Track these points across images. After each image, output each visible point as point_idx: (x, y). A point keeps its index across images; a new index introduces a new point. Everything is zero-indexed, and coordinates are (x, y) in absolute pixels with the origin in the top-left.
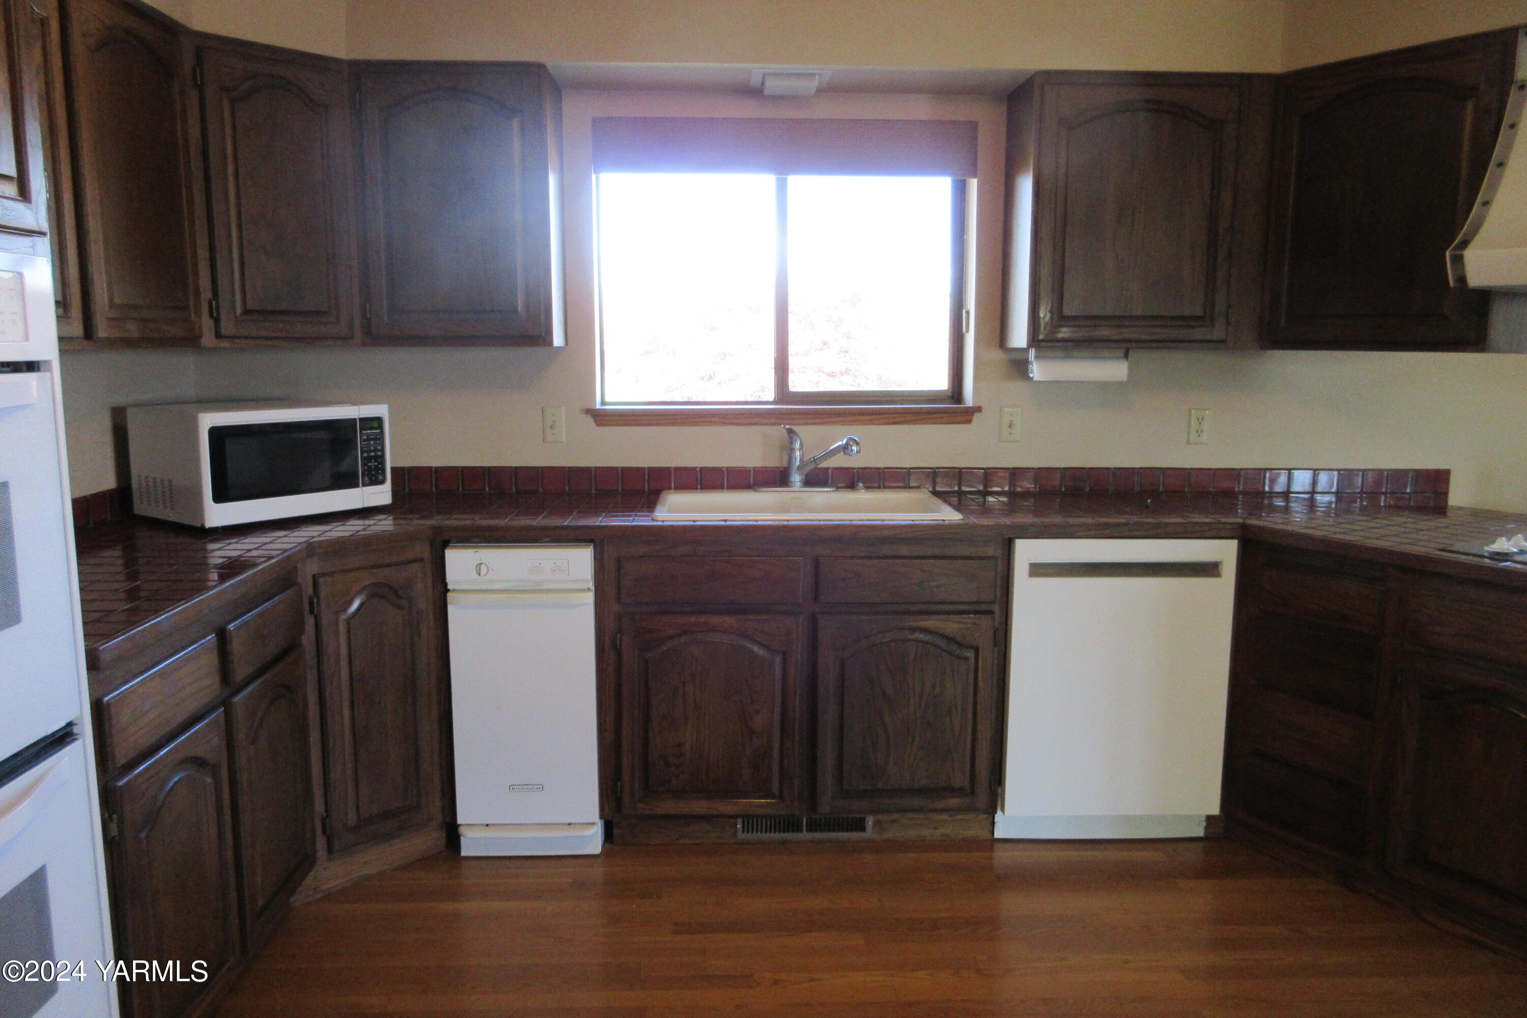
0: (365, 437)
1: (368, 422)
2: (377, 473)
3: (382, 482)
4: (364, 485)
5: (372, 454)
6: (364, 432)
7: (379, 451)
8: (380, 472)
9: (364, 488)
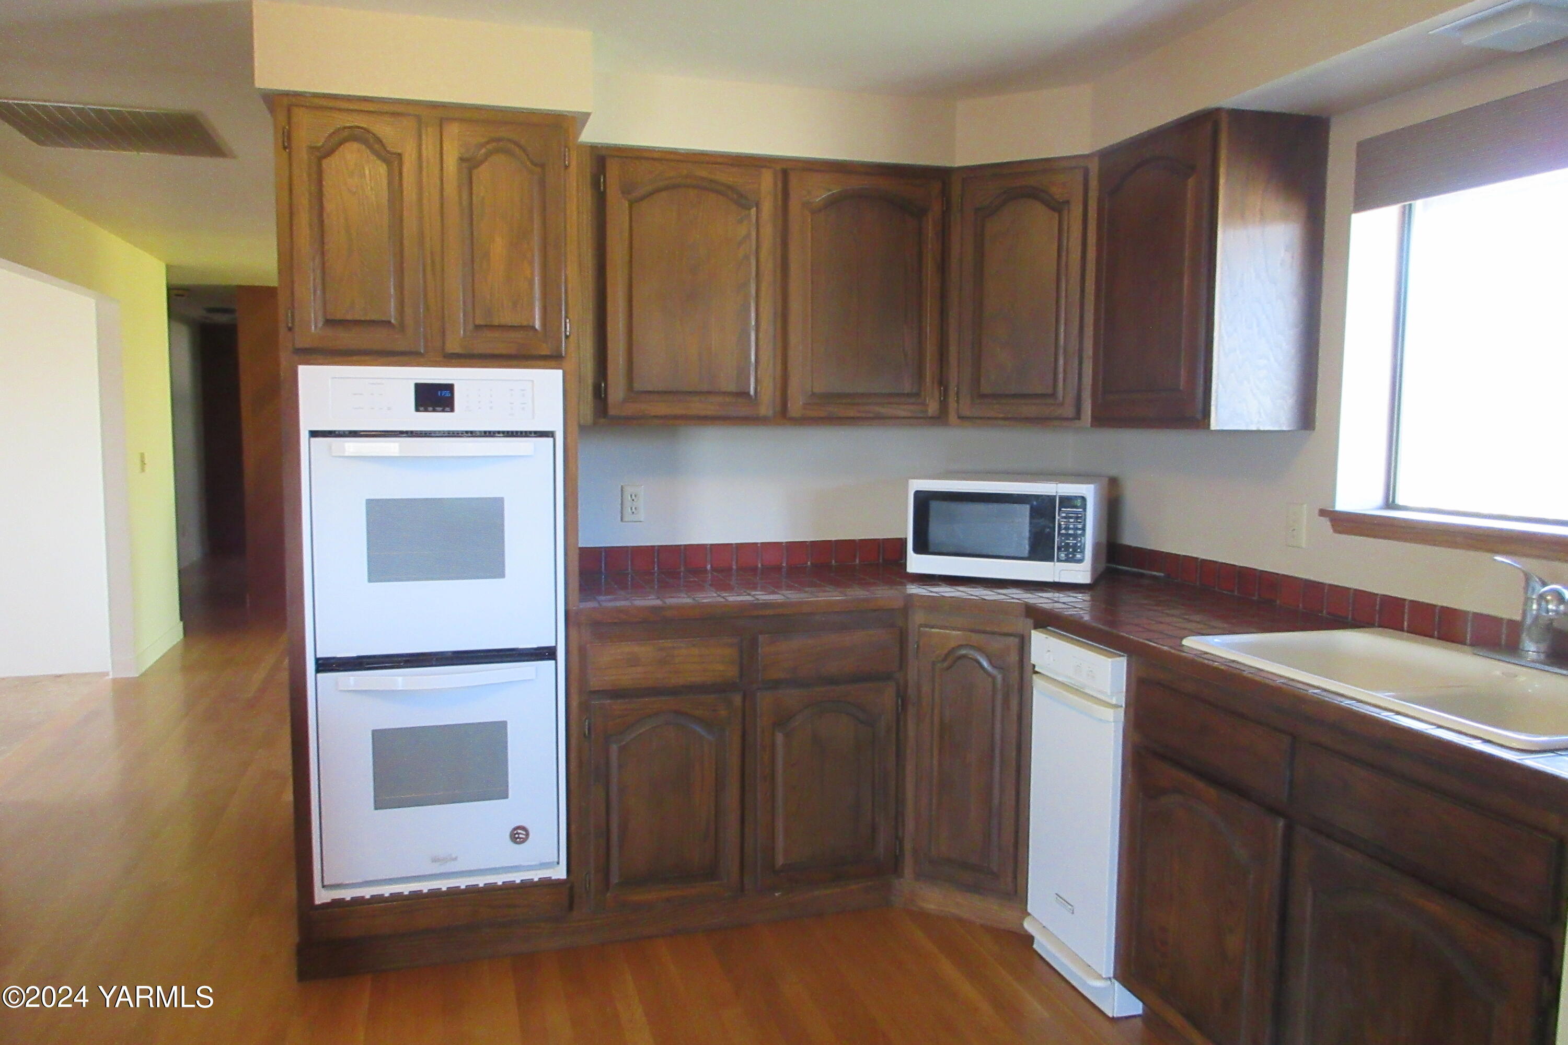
0: (1064, 515)
1: (1067, 501)
2: (1075, 551)
3: (1080, 561)
4: (1059, 560)
5: (1071, 532)
6: (1063, 509)
7: (1079, 529)
8: (1079, 550)
9: (1057, 564)
